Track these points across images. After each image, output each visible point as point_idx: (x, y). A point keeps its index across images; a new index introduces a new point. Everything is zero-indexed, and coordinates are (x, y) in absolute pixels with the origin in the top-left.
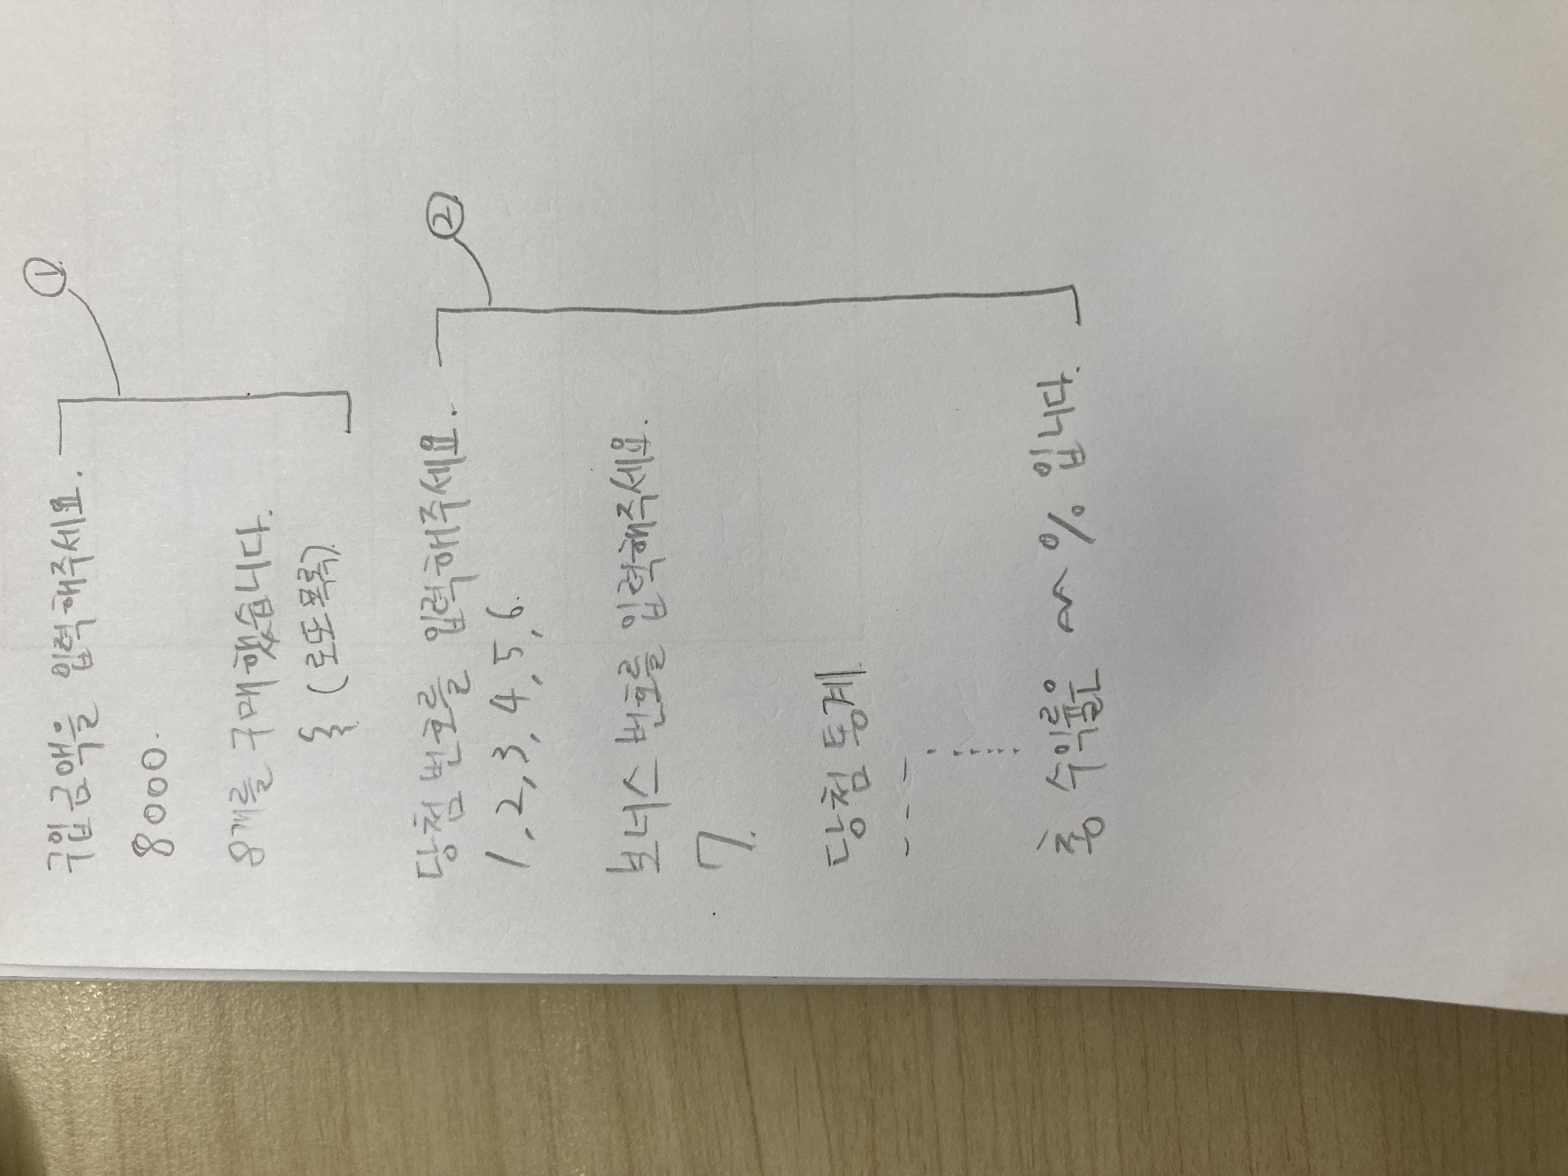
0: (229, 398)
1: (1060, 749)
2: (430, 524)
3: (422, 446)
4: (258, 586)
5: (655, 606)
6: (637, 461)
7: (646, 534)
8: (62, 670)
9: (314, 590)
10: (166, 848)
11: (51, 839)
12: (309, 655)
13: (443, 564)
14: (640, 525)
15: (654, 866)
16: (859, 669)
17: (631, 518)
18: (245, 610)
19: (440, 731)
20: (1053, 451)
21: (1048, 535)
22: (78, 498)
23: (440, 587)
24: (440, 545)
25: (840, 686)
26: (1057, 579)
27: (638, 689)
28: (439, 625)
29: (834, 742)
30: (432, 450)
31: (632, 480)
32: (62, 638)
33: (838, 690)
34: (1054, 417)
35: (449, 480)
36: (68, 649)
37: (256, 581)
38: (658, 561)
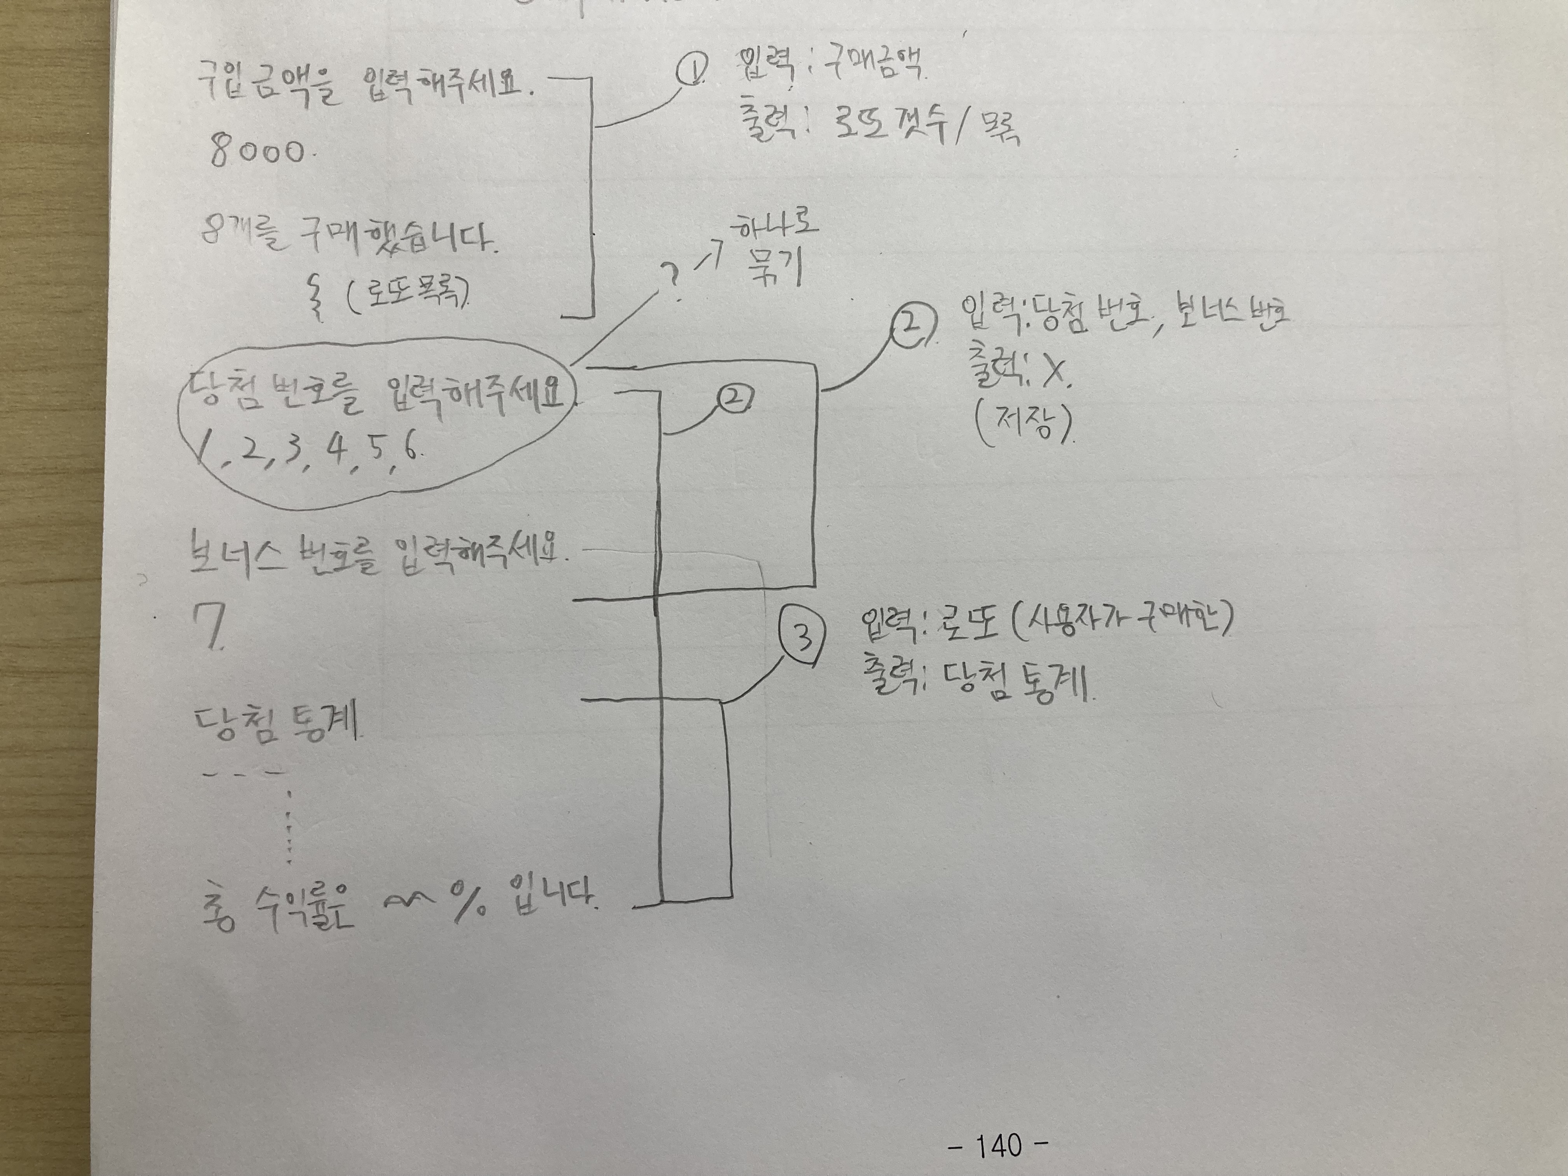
0: (591, 218)
1: (290, 898)
2: (485, 383)
3: (550, 377)
4: (436, 241)
5: (415, 567)
6: (535, 551)
7: (474, 559)
8: (370, 77)
9: (432, 287)
10: (218, 162)
11: (229, 64)
12: (379, 283)
13: (451, 394)
14: (482, 554)
15: (196, 567)
16: (358, 735)
17: (488, 547)
18: (417, 230)
19: (315, 390)
20: (531, 889)
21: (463, 887)
22: (512, 92)
23: (432, 391)
24: (468, 391)
25: (344, 719)
26: (427, 895)
27: (346, 553)
28: (401, 390)
29: (298, 715)
30: (546, 386)
31: (519, 548)
32: (397, 77)
33: (341, 718)
34: (558, 890)
35: (521, 399)
36: (387, 81)
37: (441, 239)
38: (452, 569)
